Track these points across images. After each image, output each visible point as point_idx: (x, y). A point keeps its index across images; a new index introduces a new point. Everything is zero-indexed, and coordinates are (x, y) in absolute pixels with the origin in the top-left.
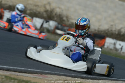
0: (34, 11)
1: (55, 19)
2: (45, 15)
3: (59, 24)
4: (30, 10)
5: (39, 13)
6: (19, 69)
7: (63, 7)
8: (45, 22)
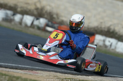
0: (25, 9)
1: (46, 16)
2: (35, 13)
3: (49, 21)
4: (21, 7)
5: (30, 10)
6: (10, 66)
7: (53, 5)
8: (35, 19)
